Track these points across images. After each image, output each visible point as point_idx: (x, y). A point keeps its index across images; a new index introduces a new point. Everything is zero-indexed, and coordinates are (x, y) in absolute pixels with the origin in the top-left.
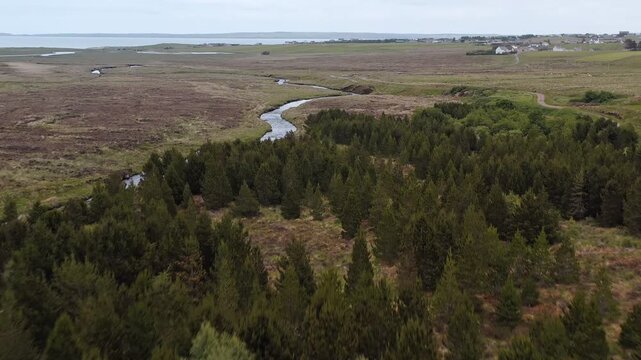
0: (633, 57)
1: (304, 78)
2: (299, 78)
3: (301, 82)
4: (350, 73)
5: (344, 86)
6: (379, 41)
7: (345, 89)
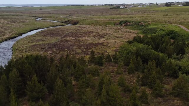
0: (170, 8)
1: (49, 17)
2: (47, 17)
3: (47, 19)
4: (68, 15)
5: (65, 21)
6: (79, 5)
7: (65, 22)
